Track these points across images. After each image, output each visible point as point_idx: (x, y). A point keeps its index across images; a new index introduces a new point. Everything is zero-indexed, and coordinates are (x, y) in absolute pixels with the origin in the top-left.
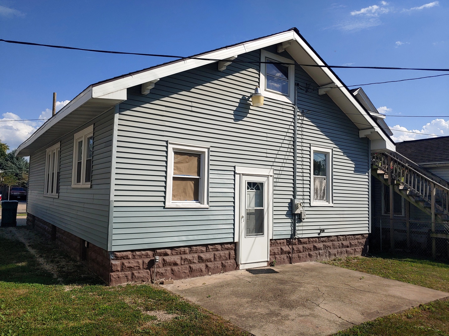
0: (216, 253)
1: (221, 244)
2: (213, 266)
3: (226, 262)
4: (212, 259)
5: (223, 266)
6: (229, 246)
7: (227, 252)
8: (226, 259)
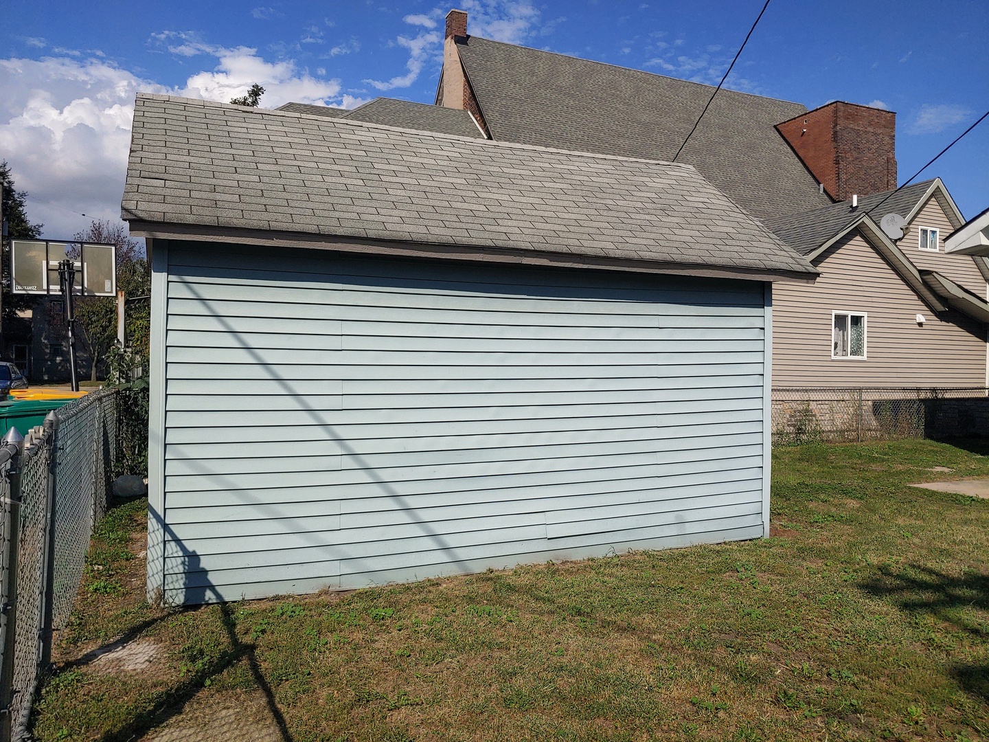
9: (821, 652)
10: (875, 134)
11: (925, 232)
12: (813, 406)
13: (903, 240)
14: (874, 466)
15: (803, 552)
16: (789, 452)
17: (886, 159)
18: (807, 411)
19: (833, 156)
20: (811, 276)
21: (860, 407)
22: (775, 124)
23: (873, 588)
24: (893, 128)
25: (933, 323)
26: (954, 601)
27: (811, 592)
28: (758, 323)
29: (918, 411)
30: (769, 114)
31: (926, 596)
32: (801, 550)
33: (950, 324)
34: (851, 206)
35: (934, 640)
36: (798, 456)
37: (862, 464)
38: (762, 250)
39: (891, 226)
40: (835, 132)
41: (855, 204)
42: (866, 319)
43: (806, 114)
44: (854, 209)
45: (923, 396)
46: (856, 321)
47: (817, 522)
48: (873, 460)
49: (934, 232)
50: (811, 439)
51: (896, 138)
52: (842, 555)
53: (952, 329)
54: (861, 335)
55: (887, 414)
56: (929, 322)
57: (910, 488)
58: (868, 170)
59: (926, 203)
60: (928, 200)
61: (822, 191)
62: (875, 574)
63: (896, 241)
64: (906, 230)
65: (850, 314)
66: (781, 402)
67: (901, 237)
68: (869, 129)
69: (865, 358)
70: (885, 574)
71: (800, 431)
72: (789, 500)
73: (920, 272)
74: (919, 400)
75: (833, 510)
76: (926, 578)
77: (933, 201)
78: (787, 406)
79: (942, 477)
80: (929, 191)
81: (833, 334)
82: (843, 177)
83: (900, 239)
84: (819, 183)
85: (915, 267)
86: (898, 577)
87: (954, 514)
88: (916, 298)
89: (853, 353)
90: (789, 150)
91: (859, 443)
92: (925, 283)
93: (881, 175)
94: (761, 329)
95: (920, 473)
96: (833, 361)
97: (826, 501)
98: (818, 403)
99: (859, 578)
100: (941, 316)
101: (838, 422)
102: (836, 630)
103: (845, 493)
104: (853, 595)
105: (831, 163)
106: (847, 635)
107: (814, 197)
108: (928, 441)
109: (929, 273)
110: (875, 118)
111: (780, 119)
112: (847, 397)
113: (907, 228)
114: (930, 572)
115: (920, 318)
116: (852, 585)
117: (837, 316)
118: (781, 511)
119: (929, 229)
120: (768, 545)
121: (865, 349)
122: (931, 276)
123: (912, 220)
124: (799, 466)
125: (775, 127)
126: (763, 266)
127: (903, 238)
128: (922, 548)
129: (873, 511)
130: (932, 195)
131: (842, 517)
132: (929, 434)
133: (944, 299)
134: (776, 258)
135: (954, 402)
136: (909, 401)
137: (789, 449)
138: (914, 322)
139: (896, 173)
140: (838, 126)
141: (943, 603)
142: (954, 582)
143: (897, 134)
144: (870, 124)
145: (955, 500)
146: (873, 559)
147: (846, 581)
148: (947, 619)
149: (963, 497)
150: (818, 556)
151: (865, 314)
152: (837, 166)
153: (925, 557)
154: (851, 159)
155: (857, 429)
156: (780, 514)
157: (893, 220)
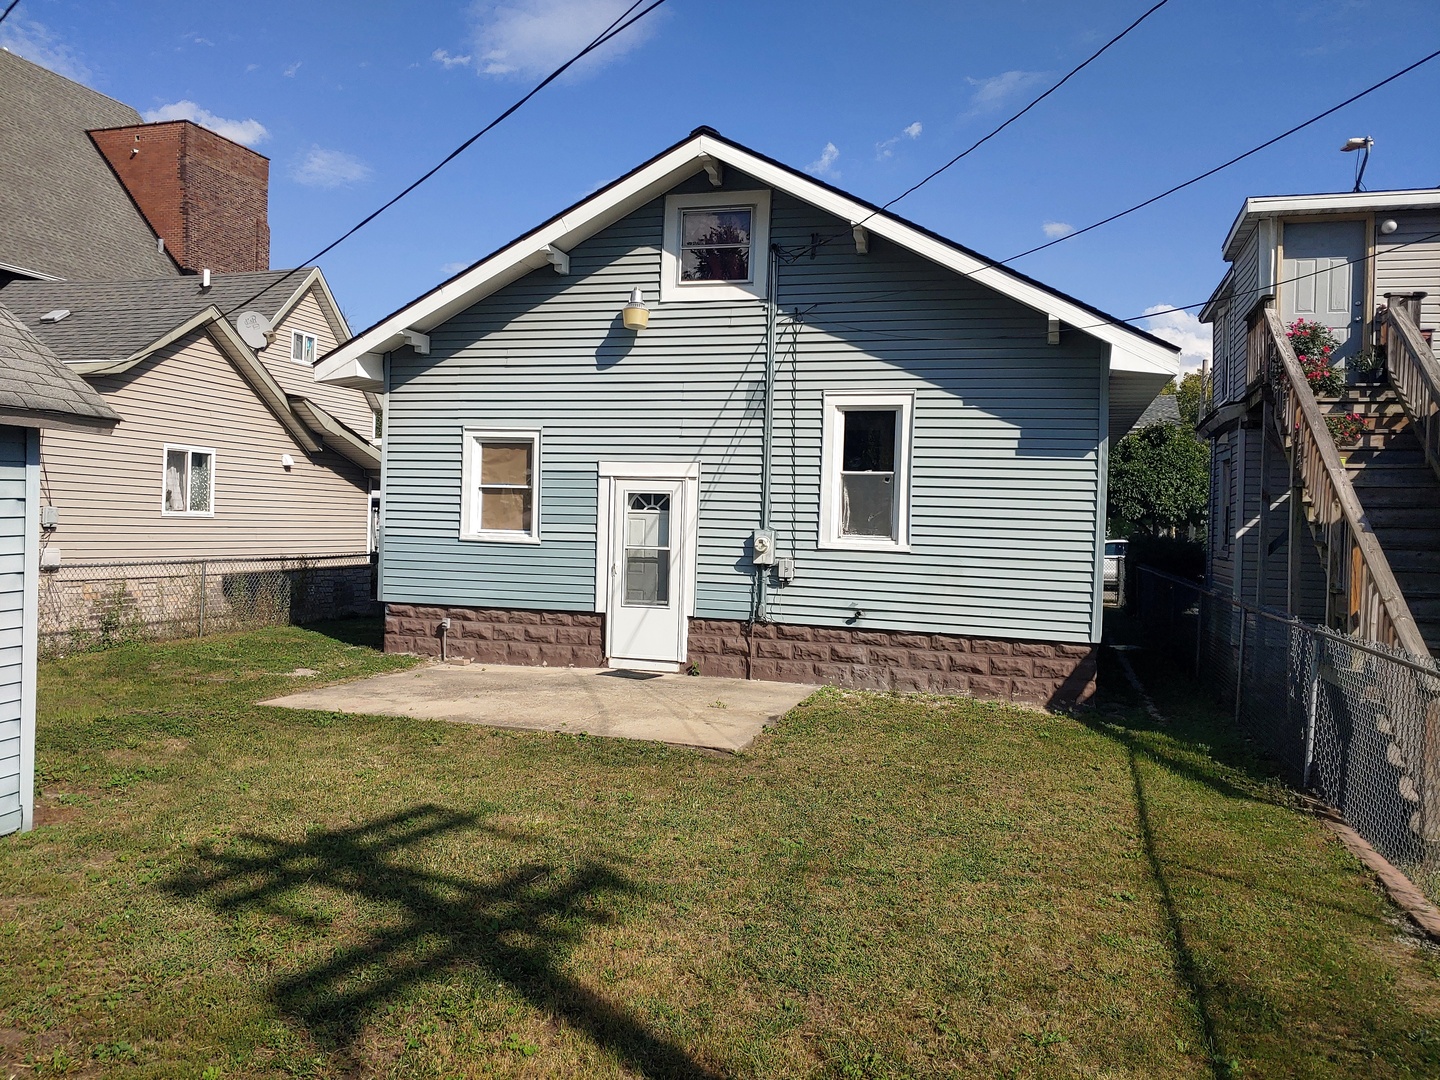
0: (560, 628)
1: (572, 613)
2: (551, 651)
3: (580, 649)
4: (553, 640)
5: (574, 655)
6: (588, 619)
7: (585, 630)
8: (583, 644)
9: (89, 1020)
10: (240, 182)
11: (299, 337)
12: (132, 586)
13: (268, 350)
14: (215, 676)
15: (85, 845)
16: (89, 662)
17: (255, 221)
18: (121, 595)
19: (179, 200)
20: (105, 423)
21: (203, 587)
22: (88, 129)
23: (182, 887)
24: (265, 180)
25: (304, 466)
26: (290, 880)
27: (88, 915)
28: (15, 490)
29: (283, 587)
30: (78, 109)
31: (255, 881)
32: (83, 842)
33: (325, 469)
34: (201, 285)
35: (254, 950)
36: (101, 669)
37: (198, 674)
38: (21, 375)
39: (250, 329)
40: (183, 167)
41: (207, 283)
42: (214, 457)
43: (138, 126)
44: (205, 290)
45: (289, 565)
46: (200, 460)
47: (116, 786)
48: (215, 666)
49: (310, 339)
50: (126, 638)
51: (268, 194)
52: (147, 838)
53: (328, 477)
54: (206, 482)
55: (242, 595)
56: (298, 466)
57: (258, 708)
58: (230, 232)
59: (301, 299)
60: (305, 295)
61: (161, 250)
62: (190, 860)
63: (258, 350)
64: (270, 338)
65: (191, 450)
66: (80, 583)
67: (265, 345)
68: (232, 173)
69: (211, 514)
70: (205, 858)
71: (108, 626)
72: (75, 752)
73: (289, 397)
74: (283, 572)
75: (145, 759)
76: (258, 851)
77: (310, 297)
78: (89, 588)
79: (304, 685)
80: (307, 283)
81: (164, 479)
82: (194, 235)
83: (263, 349)
84: (157, 237)
85: (281, 388)
86: (222, 859)
87: (310, 742)
88: (283, 431)
89: (196, 506)
90: (110, 174)
91: (199, 640)
92: (295, 413)
93: (248, 242)
94: (19, 499)
95: (275, 681)
96: (163, 518)
97: (136, 747)
98: (141, 581)
99: (165, 872)
100: (314, 457)
101: (170, 609)
102: (117, 972)
103: (166, 728)
104: (154, 905)
105: (176, 211)
106: (133, 977)
107: (150, 257)
108: (295, 628)
109: (299, 399)
110: (241, 160)
111: (96, 123)
112: (183, 570)
113: (271, 336)
114: (265, 840)
115: (288, 460)
116: (153, 889)
117: (170, 453)
118: (60, 775)
119: (305, 334)
120: (28, 843)
121: (212, 501)
122: (302, 405)
123: (280, 324)
124: (103, 686)
125: (88, 133)
126: (21, 404)
127: (267, 347)
128: (261, 803)
129: (202, 753)
130: (309, 289)
131: (156, 771)
132: (295, 621)
133: (318, 436)
134: (46, 390)
135: (329, 572)
136: (271, 574)
137: (90, 657)
138: (279, 464)
139: (268, 244)
140: (188, 157)
141: (273, 888)
142: (292, 851)
143: (270, 187)
144: (234, 168)
145: (314, 720)
146: (192, 837)
147: (144, 883)
148: (277, 911)
149: (323, 713)
150: (111, 847)
151: (213, 452)
152: (185, 216)
153: (261, 818)
154: (205, 211)
155: (199, 618)
156: (58, 780)
157: (254, 320)
